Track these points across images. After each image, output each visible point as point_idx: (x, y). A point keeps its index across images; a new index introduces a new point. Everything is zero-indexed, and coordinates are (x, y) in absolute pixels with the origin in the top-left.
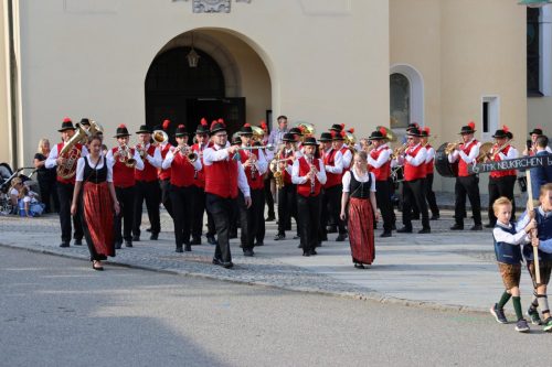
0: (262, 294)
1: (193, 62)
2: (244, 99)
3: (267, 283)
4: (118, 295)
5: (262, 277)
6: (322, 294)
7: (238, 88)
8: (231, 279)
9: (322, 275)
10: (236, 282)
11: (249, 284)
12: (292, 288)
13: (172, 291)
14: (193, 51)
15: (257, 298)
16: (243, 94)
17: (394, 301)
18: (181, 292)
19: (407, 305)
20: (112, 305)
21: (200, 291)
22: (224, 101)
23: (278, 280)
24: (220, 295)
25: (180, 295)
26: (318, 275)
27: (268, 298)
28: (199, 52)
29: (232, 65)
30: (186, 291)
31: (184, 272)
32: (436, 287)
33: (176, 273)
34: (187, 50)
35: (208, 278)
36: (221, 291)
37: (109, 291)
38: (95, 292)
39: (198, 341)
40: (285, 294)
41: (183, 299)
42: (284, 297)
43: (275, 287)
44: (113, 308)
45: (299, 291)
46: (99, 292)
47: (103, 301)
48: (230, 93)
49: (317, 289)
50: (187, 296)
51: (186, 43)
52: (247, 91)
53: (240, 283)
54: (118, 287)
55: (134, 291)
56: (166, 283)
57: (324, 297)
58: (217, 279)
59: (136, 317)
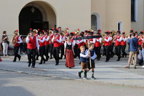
0: (53, 80)
1: (33, 11)
2: (48, 22)
3: (55, 76)
4: (11, 80)
5: (53, 75)
6: (71, 79)
7: (46, 19)
8: (44, 75)
9: (71, 74)
10: (46, 76)
11: (50, 77)
12: (62, 78)
13: (27, 79)
14: (33, 8)
15: (52, 81)
16: (48, 21)
17: (92, 81)
18: (29, 79)
19: (96, 83)
20: (9, 83)
21: (35, 79)
22: (42, 22)
23: (58, 75)
24: (41, 80)
25: (29, 80)
26: (70, 74)
27: (55, 81)
28: (35, 8)
29: (45, 12)
30: (31, 79)
31: (30, 73)
32: (104, 78)
33: (28, 74)
34: (31, 7)
35: (37, 75)
36: (41, 79)
37: (8, 79)
38: (4, 79)
39: (35, 93)
40: (60, 79)
41: (30, 81)
42: (60, 81)
43: (57, 78)
44: (9, 84)
45: (64, 79)
46: (5, 79)
47: (6, 82)
48: (44, 20)
49: (70, 78)
50: (31, 80)
51: (31, 5)
52: (49, 20)
53: (47, 76)
54: (11, 78)
55: (15, 79)
56: (25, 76)
57: (72, 80)
58: (40, 75)
59: (16, 87)
